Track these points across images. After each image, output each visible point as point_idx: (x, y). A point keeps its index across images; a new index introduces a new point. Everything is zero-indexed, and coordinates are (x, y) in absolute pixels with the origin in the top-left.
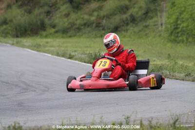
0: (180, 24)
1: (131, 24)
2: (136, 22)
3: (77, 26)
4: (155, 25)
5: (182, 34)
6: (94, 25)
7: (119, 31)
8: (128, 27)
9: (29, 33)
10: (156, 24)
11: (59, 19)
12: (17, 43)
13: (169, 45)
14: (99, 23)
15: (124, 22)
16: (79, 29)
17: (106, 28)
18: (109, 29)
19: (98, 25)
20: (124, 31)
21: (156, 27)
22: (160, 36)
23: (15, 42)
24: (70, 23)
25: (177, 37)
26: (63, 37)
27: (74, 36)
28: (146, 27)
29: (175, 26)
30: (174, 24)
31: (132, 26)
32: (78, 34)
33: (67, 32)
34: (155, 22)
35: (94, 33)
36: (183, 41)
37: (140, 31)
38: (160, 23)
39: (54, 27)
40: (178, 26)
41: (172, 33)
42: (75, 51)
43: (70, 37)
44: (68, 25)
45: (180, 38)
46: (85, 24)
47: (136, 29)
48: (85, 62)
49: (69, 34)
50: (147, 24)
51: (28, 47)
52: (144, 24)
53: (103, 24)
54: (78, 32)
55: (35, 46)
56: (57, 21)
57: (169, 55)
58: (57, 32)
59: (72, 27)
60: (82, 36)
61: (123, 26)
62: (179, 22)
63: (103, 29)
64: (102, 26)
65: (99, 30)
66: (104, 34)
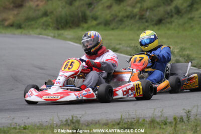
1: (176, 16)
2: (180, 14)
3: (120, 18)
6: (138, 17)
7: (163, 23)
8: (173, 19)
9: (71, 25)
11: (101, 11)
12: (59, 35)
14: (143, 15)
15: (168, 13)
16: (121, 21)
17: (149, 20)
18: (153, 21)
19: (142, 17)
20: (169, 23)
23: (56, 35)
24: (112, 15)
26: (105, 30)
27: (117, 28)
28: (191, 19)
31: (177, 19)
32: (121, 27)
33: (109, 24)
35: (137, 25)
37: (185, 23)
39: (95, 19)
42: (120, 44)
43: (113, 29)
44: (110, 17)
46: (127, 17)
47: (181, 21)
49: (112, 26)
50: (192, 16)
51: (71, 40)
52: (189, 16)
53: (147, 16)
54: (121, 25)
55: (77, 39)
56: (99, 13)
58: (98, 24)
59: (114, 19)
60: (124, 28)
61: (167, 18)
63: (147, 22)
64: (145, 18)
65: (143, 23)
66: (148, 26)
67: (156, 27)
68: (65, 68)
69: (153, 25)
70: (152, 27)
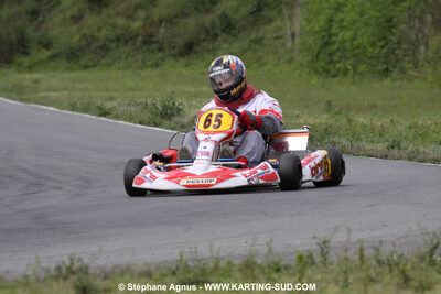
0: (336, 35)
1: (223, 36)
2: (234, 31)
3: (101, 43)
4: (277, 38)
5: (341, 57)
6: (140, 39)
7: (196, 52)
8: (217, 43)
10: (280, 34)
11: (59, 28)
13: (315, 81)
14: (151, 36)
15: (207, 31)
16: (104, 49)
17: (165, 45)
18: (174, 48)
19: (149, 40)
20: (208, 50)
21: (281, 41)
22: (290, 61)
24: (84, 35)
25: (330, 62)
26: (70, 69)
27: (95, 66)
28: (258, 41)
29: (326, 39)
30: (324, 34)
31: (226, 41)
32: (103, 61)
33: (78, 57)
34: (278, 29)
35: (140, 57)
36: (346, 72)
38: (288, 31)
39: (47, 46)
40: (334, 39)
41: (319, 53)
42: (111, 99)
43: (86, 67)
44: (80, 41)
45: (338, 66)
46: (118, 39)
48: (140, 123)
49: (82, 62)
50: (260, 35)
52: (253, 36)
53: (160, 36)
54: (103, 57)
56: (53, 33)
57: (329, 103)
58: (54, 57)
59: (88, 45)
60: (112, 65)
61: (204, 40)
62: (334, 30)
63: (160, 49)
64: (157, 42)
65: (153, 52)
66: (163, 60)
67: (182, 61)
68: (205, 126)
69: (174, 56)
70: (173, 60)
